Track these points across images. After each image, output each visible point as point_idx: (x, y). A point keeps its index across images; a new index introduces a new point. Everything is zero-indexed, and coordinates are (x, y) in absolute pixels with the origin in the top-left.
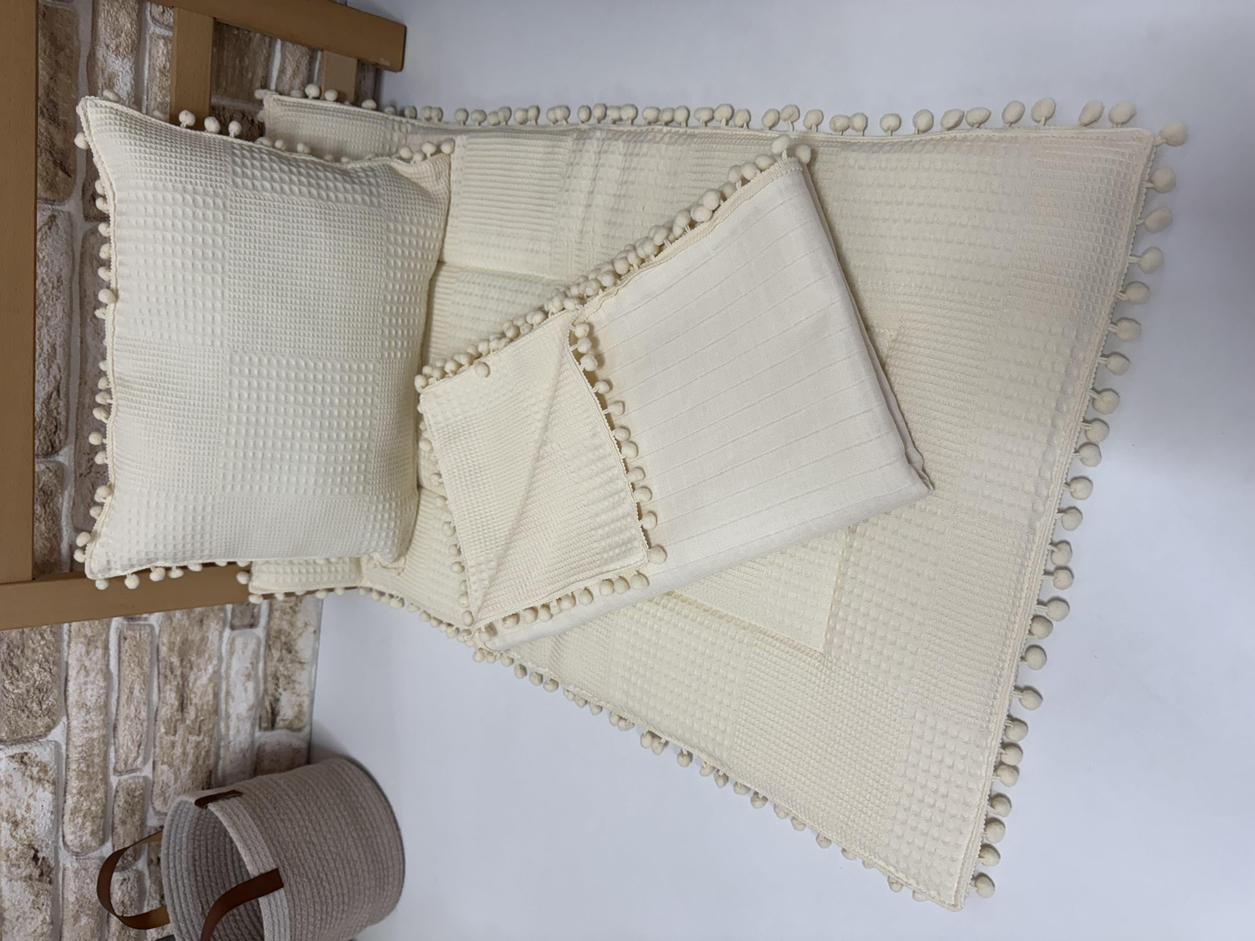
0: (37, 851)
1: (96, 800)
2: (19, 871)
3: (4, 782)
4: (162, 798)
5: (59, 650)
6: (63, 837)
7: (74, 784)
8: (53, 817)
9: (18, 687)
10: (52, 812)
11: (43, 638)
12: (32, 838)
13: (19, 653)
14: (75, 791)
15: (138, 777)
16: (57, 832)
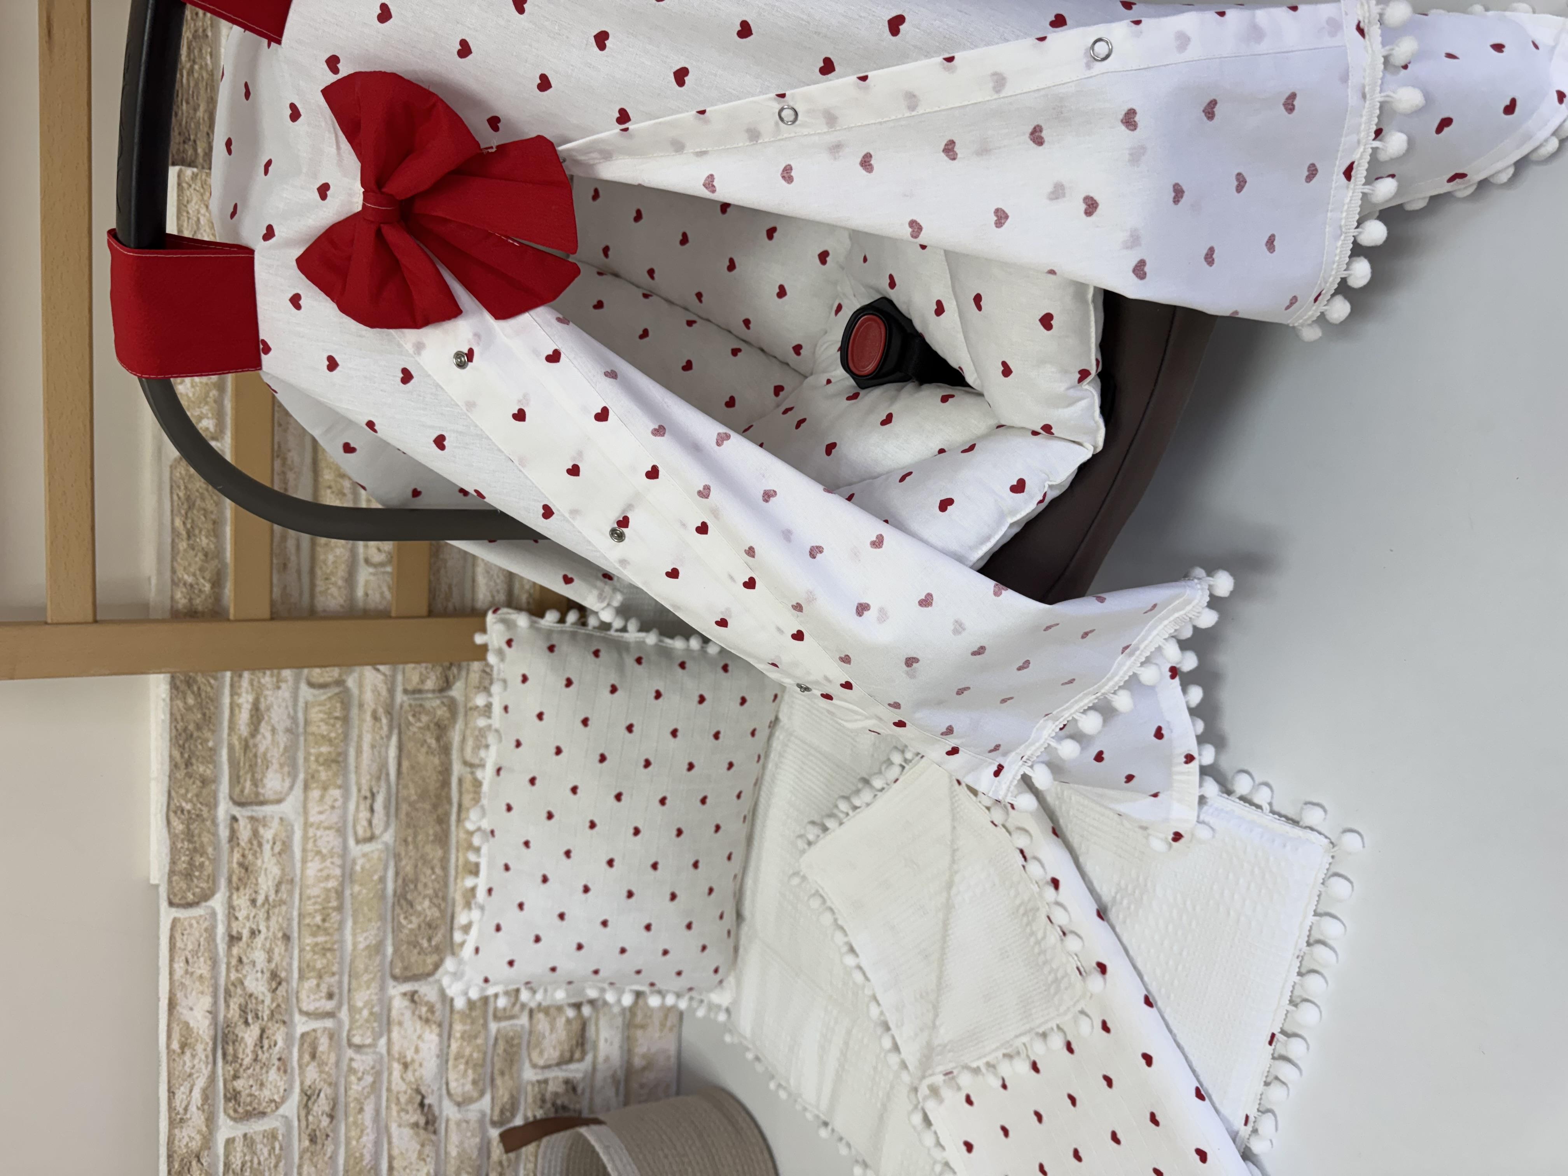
0: (423, 1097)
1: (478, 1046)
2: (408, 1117)
3: (396, 1021)
4: (538, 1050)
5: (446, 885)
6: (447, 1084)
7: (458, 1028)
8: (438, 1061)
9: (411, 922)
10: (438, 1056)
11: (434, 872)
12: (419, 1082)
13: (412, 886)
14: (458, 1035)
15: (516, 1025)
16: (441, 1078)
